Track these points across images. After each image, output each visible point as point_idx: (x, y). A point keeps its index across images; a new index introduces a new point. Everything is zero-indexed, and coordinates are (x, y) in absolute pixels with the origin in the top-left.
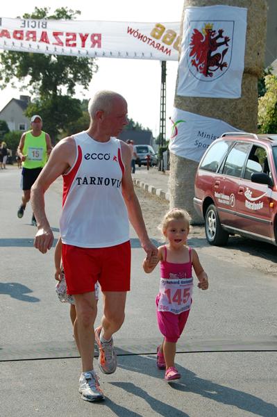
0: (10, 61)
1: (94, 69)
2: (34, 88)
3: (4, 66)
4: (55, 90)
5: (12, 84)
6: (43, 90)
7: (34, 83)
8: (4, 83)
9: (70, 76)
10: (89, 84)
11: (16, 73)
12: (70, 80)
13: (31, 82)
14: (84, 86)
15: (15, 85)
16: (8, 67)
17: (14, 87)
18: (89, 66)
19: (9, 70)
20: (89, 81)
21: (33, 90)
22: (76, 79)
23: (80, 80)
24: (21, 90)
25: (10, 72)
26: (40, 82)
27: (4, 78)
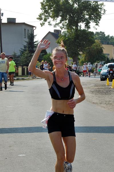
0: (47, 7)
1: (102, 12)
2: (63, 25)
3: (43, 11)
4: (77, 26)
5: (49, 23)
6: (69, 26)
7: (63, 22)
8: (44, 22)
9: (87, 17)
10: (99, 22)
11: (51, 15)
12: (86, 19)
13: (61, 21)
14: (96, 24)
15: (51, 23)
16: (46, 12)
17: (50, 24)
18: (99, 10)
19: (47, 14)
20: (100, 20)
21: (62, 26)
22: (90, 18)
23: (93, 19)
24: (55, 26)
25: (47, 15)
26: (67, 21)
27: (43, 19)
